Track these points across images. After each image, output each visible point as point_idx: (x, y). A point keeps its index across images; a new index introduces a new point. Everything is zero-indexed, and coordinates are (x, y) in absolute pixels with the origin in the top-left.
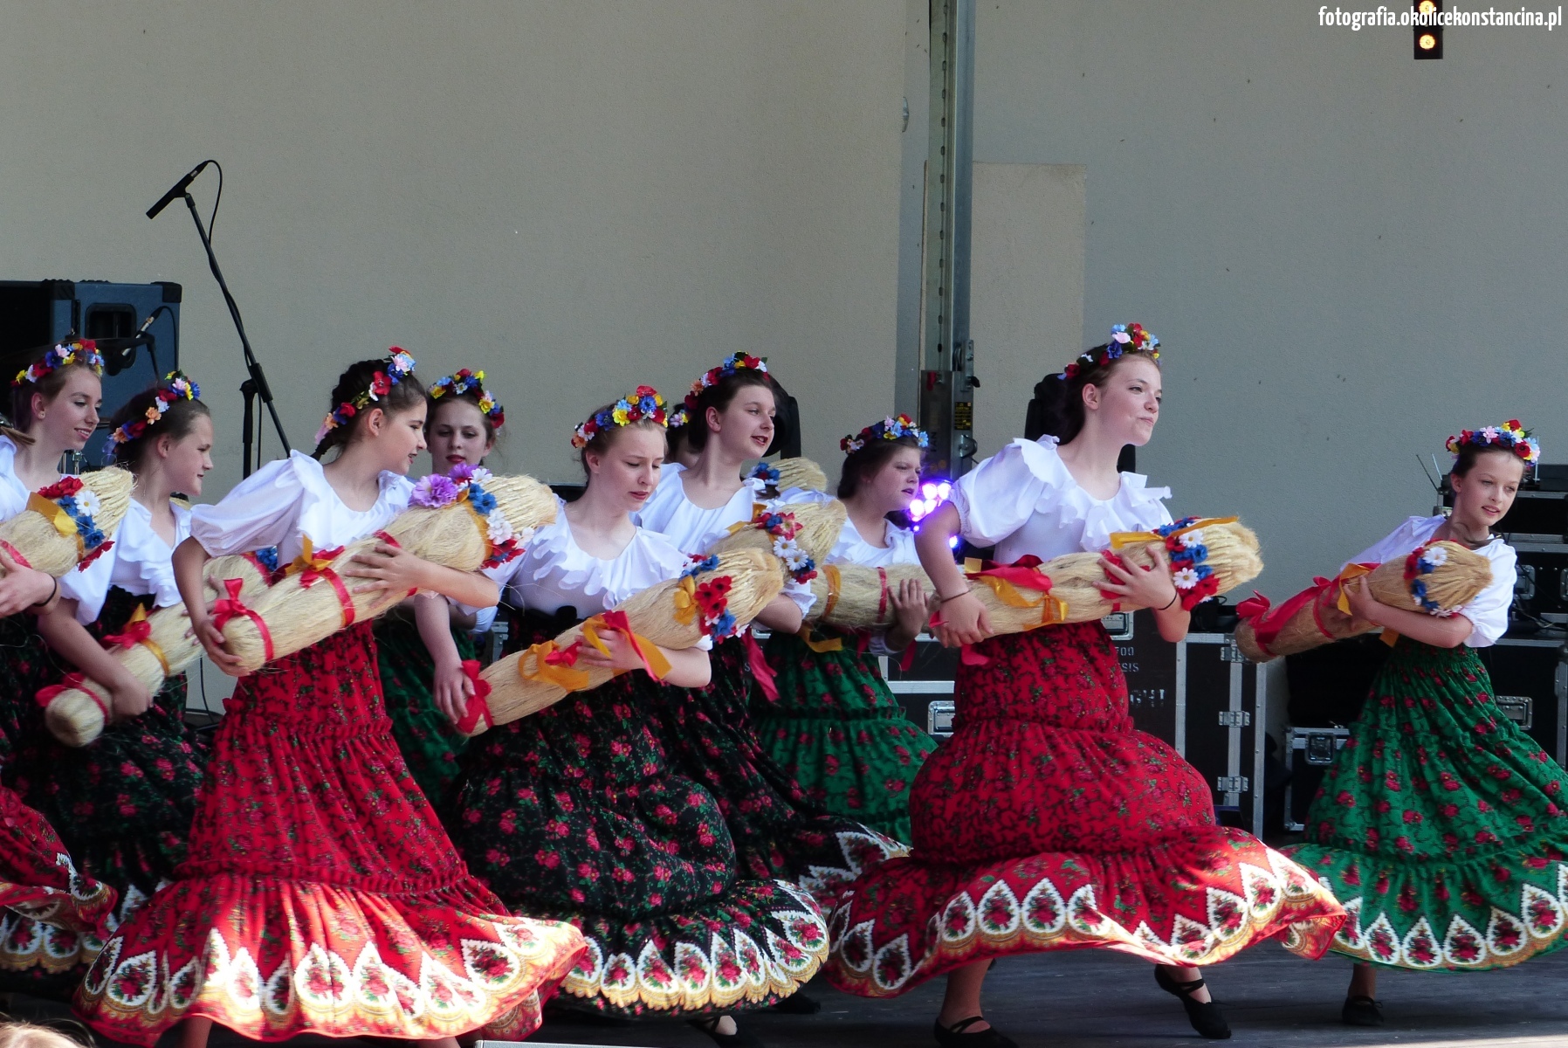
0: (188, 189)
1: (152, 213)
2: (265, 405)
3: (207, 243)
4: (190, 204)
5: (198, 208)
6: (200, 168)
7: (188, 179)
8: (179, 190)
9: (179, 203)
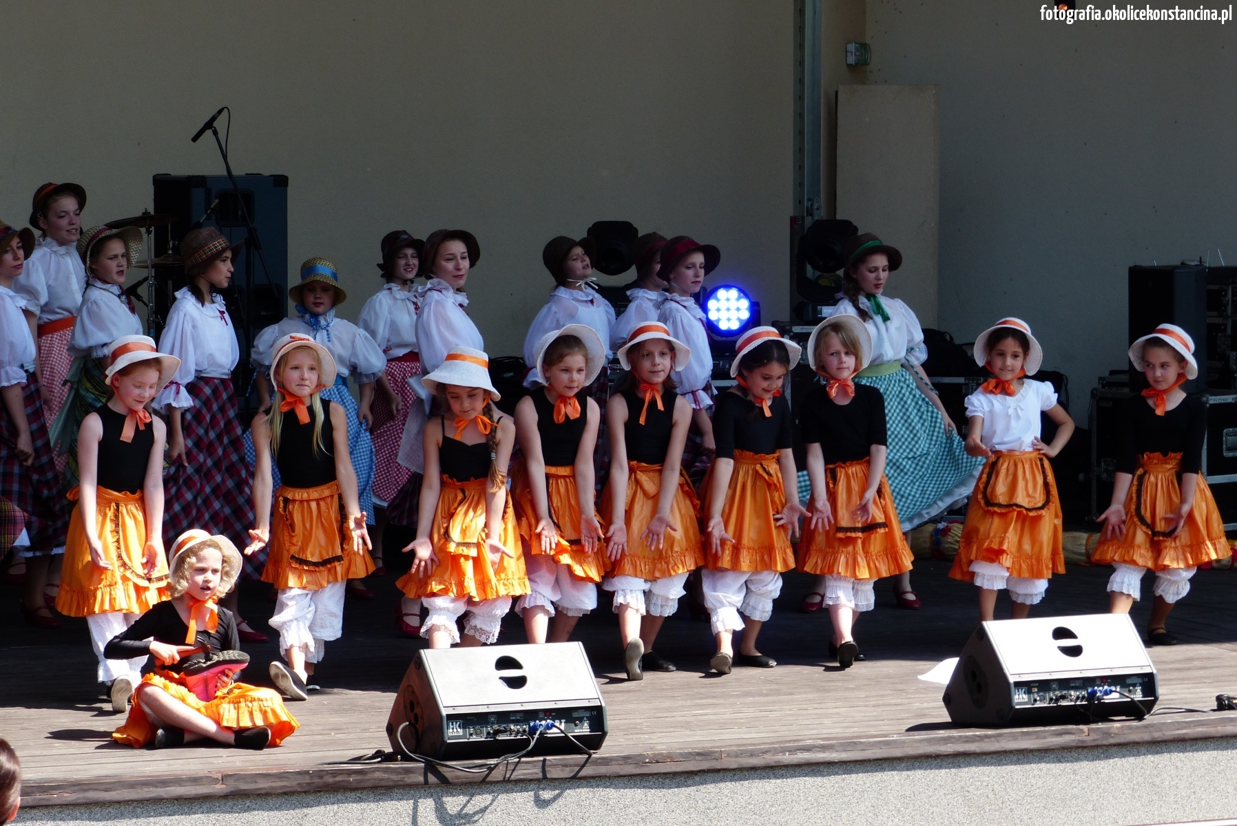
0: (215, 124)
1: (195, 139)
4: (215, 133)
6: (220, 112)
7: (214, 119)
8: (209, 125)
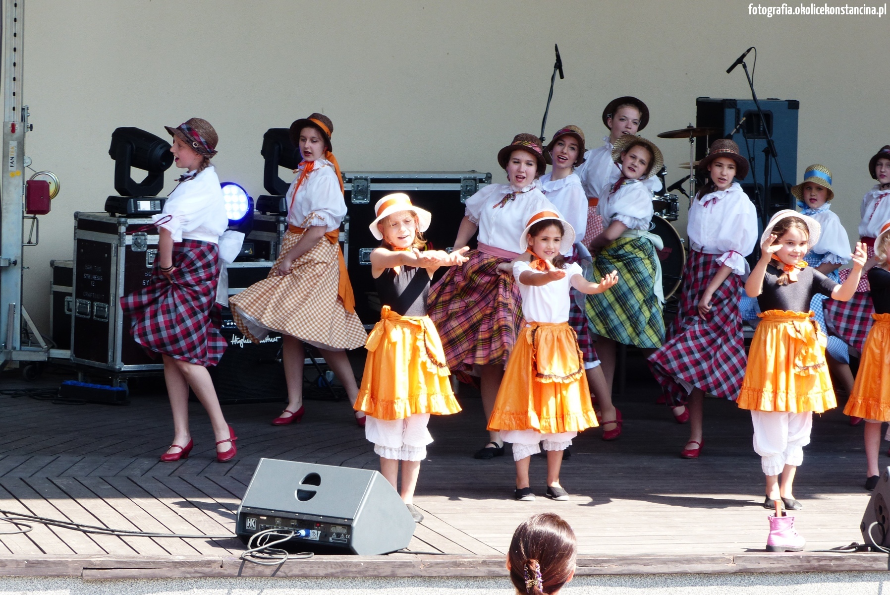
0: (745, 60)
1: (729, 71)
2: (773, 159)
3: (751, 85)
4: (745, 66)
5: (748, 69)
6: (749, 51)
7: (744, 56)
8: (740, 61)
9: (740, 66)
